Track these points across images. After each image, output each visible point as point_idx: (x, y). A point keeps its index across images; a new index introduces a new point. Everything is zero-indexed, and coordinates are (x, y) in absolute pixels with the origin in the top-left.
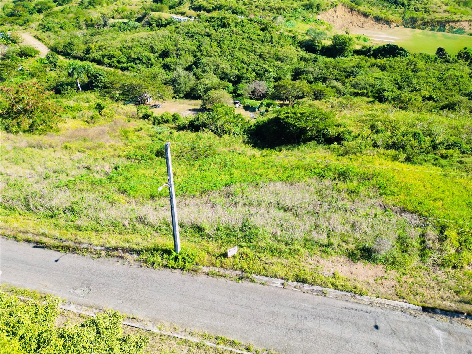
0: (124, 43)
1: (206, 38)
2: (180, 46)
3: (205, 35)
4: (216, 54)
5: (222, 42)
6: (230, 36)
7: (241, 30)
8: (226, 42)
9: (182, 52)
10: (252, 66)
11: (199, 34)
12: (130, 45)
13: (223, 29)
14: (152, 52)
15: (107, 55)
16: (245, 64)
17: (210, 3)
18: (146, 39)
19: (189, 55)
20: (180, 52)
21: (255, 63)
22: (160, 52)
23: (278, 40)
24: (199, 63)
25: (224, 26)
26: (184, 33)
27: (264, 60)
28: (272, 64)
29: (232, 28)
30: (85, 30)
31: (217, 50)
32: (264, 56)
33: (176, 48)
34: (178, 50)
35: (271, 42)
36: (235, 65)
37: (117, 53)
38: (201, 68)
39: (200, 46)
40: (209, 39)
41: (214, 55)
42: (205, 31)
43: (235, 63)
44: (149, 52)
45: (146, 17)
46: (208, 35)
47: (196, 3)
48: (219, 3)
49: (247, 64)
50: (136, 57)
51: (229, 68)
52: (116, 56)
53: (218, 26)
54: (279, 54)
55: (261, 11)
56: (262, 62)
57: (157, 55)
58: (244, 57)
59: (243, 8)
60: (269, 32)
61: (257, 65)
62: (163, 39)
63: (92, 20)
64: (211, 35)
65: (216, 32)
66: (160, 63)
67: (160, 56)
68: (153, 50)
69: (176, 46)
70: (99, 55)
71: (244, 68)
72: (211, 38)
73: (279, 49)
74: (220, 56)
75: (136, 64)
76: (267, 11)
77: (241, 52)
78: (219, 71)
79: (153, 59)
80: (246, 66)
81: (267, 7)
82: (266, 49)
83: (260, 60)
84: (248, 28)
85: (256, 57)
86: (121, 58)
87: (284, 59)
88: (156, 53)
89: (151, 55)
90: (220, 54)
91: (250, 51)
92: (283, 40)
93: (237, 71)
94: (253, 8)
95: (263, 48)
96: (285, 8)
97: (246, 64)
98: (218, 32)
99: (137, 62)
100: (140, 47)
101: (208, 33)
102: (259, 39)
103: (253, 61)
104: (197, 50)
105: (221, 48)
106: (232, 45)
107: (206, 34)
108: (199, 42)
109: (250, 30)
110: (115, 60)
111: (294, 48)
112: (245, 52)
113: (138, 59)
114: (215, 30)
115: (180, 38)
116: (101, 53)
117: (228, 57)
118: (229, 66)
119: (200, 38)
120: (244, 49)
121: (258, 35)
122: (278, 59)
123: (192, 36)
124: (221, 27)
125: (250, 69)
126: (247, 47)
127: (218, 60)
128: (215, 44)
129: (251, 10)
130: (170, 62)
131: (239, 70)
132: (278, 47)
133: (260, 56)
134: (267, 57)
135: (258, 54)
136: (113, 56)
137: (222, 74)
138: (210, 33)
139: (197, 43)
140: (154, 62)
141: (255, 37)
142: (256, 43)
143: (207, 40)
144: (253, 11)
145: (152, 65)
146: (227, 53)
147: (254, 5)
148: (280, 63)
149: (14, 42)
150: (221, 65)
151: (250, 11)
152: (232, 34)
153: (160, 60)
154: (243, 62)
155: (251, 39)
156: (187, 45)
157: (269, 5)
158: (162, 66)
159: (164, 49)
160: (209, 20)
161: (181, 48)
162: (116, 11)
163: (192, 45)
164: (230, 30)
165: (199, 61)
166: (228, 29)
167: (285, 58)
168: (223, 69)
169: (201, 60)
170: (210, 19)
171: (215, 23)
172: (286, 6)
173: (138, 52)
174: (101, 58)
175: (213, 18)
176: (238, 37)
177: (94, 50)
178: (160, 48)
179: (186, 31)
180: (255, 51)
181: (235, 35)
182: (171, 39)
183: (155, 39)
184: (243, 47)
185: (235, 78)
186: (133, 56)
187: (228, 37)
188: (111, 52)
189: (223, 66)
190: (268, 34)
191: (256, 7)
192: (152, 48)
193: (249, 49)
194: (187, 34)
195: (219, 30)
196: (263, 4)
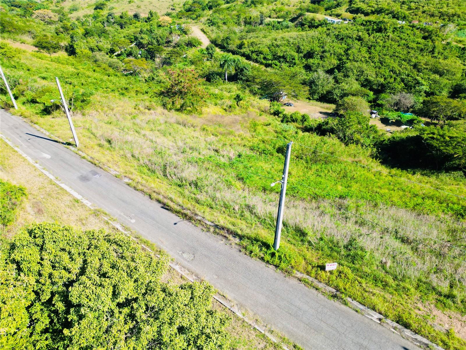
0: (274, 41)
1: (356, 42)
2: (326, 48)
3: (356, 39)
4: (363, 59)
5: (373, 48)
6: (384, 42)
7: (398, 36)
8: (378, 48)
9: (328, 55)
10: (402, 77)
11: (350, 37)
12: (279, 43)
13: (378, 34)
14: (297, 52)
15: (256, 51)
16: (395, 73)
17: (369, 6)
18: (295, 39)
19: (334, 58)
20: (326, 54)
21: (407, 73)
22: (305, 52)
23: (441, 51)
24: (343, 67)
25: (380, 30)
26: (335, 35)
27: (419, 71)
28: (427, 77)
29: (388, 34)
30: (243, 27)
31: (366, 55)
32: (419, 67)
33: (322, 50)
34: (323, 52)
35: (433, 52)
36: (382, 73)
37: (266, 50)
38: (343, 72)
39: (348, 49)
40: (359, 43)
41: (361, 60)
42: (357, 34)
43: (382, 71)
44: (295, 51)
45: (300, 18)
46: (360, 39)
47: (355, 6)
48: (379, 6)
49: (396, 73)
50: (282, 55)
51: (374, 76)
52: (264, 53)
53: (373, 30)
54: (439, 66)
55: (429, 17)
56: (415, 73)
57: (302, 55)
58: (396, 65)
59: (407, 13)
60: (432, 41)
61: (408, 75)
62: (312, 40)
63: (251, 18)
64: (363, 39)
65: (369, 36)
66: (303, 63)
67: (305, 56)
68: (299, 50)
69: (323, 47)
70: (250, 50)
71: (391, 77)
72: (361, 43)
73: (441, 61)
74: (367, 62)
75: (280, 62)
76: (436, 18)
77: (392, 60)
78: (362, 77)
79: (296, 58)
80: (394, 76)
81: (436, 13)
82: (424, 59)
83: (414, 70)
84: (408, 34)
85: (409, 67)
86: (268, 55)
87: (444, 73)
88: (301, 52)
89: (296, 55)
90: (368, 60)
91: (403, 60)
92: (448, 51)
93: (382, 80)
94: (420, 13)
95: (420, 57)
96: (461, 14)
98: (371, 37)
99: (282, 60)
100: (287, 46)
101: (360, 37)
102: (418, 47)
103: (404, 71)
104: (343, 53)
105: (370, 53)
107: (358, 38)
108: (348, 45)
109: (409, 37)
110: (262, 56)
111: (460, 61)
112: (398, 59)
113: (283, 57)
114: (369, 34)
115: (329, 40)
116: (251, 48)
117: (376, 64)
118: (374, 73)
119: (350, 41)
120: (397, 57)
121: (418, 43)
122: (436, 72)
123: (342, 39)
124: (376, 32)
125: (399, 79)
126: (401, 55)
127: (364, 66)
128: (364, 49)
129: (416, 15)
130: (313, 63)
131: (385, 79)
132: (439, 58)
133: (415, 66)
134: (423, 68)
135: (412, 64)
136: (261, 53)
137: (365, 80)
138: (362, 37)
139: (346, 47)
140: (297, 61)
141: (414, 45)
142: (413, 51)
143: (357, 44)
144: (418, 16)
145: (295, 64)
146: (376, 60)
147: (421, 10)
148: (437, 77)
149: (185, 33)
150: (365, 72)
151: (415, 17)
152: (386, 40)
153: (304, 60)
154: (392, 71)
155: (408, 47)
156: (335, 48)
157: (441, 10)
158: (304, 66)
159: (309, 50)
160: (364, 23)
161: (328, 50)
162: (274, 10)
163: (339, 48)
164: (385, 36)
165: (343, 64)
166: (384, 35)
167: (445, 71)
168: (367, 76)
169: (345, 64)
170: (366, 22)
171: (370, 27)
172: (462, 13)
173: (285, 50)
174: (251, 53)
175: (370, 22)
176: (393, 43)
177: (246, 46)
178: (305, 48)
179: (337, 33)
180: (410, 60)
181: (390, 41)
182: (319, 40)
183: (304, 40)
184: (397, 54)
185: (379, 87)
186: (279, 54)
187: (381, 43)
188: (260, 49)
189: (368, 72)
190: (430, 43)
191: (424, 12)
192: (299, 48)
193: (403, 57)
194: (337, 37)
195: (373, 35)
196: (432, 9)
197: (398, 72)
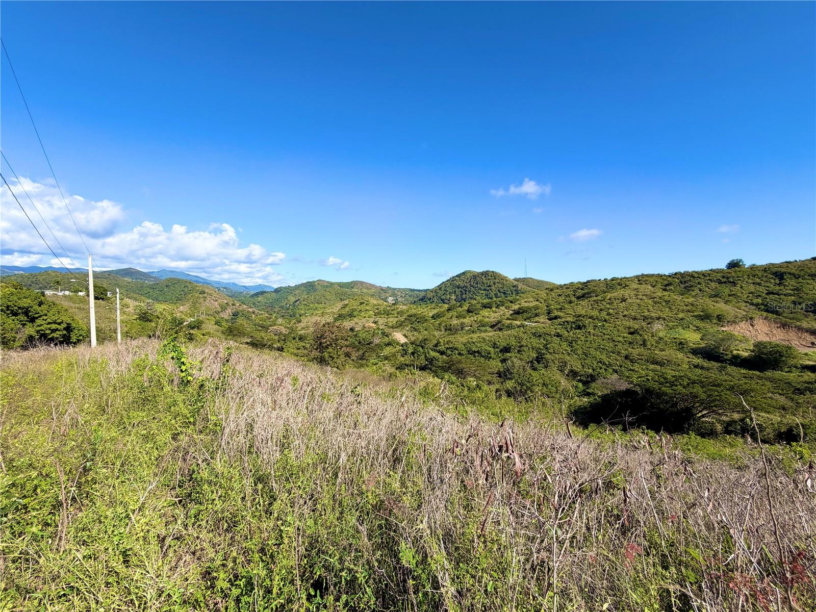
0: (470, 340)
2: (524, 343)
4: (565, 352)
5: (574, 342)
6: (586, 337)
8: (579, 342)
10: (614, 367)
11: (548, 334)
12: (474, 340)
13: (578, 331)
14: (494, 347)
15: (451, 348)
18: (491, 337)
19: (532, 351)
20: (523, 348)
21: (618, 364)
22: (501, 347)
23: (655, 344)
24: (542, 359)
25: (579, 328)
26: (532, 333)
27: (632, 362)
28: (644, 367)
29: (589, 330)
30: (443, 332)
31: (567, 349)
32: (632, 358)
35: (644, 345)
36: (589, 364)
37: (460, 346)
38: (543, 363)
39: (547, 344)
42: (555, 332)
43: (588, 361)
44: (490, 347)
45: (499, 324)
50: (476, 350)
51: (580, 367)
52: (459, 349)
53: (571, 327)
54: (657, 357)
56: (629, 363)
58: (604, 357)
59: (607, 317)
60: (641, 335)
61: (621, 366)
62: (508, 338)
63: (451, 325)
64: (562, 335)
65: (568, 333)
66: (500, 357)
67: (501, 351)
69: (520, 343)
70: (445, 348)
71: (601, 368)
72: (561, 339)
73: (657, 352)
77: (598, 352)
78: (566, 368)
79: (492, 353)
80: (604, 367)
81: (639, 317)
82: (635, 352)
83: (626, 361)
85: (619, 358)
87: (665, 364)
88: (497, 348)
89: (492, 350)
90: (570, 352)
91: (611, 352)
92: (662, 344)
93: (591, 371)
95: (630, 349)
97: (604, 364)
99: (476, 354)
100: (483, 343)
101: (558, 333)
102: (625, 341)
103: (615, 362)
104: (542, 347)
105: (572, 347)
106: (587, 345)
107: (556, 335)
109: (613, 332)
110: (457, 352)
111: (682, 354)
112: (605, 351)
113: (478, 352)
115: (526, 337)
117: (581, 356)
118: (580, 364)
119: (549, 338)
120: (603, 349)
121: (624, 337)
122: (655, 362)
123: (540, 336)
124: (575, 329)
125: (610, 370)
126: (607, 348)
127: (567, 358)
130: (510, 357)
131: (593, 370)
132: (654, 350)
133: (627, 357)
135: (622, 355)
136: (456, 349)
137: (570, 371)
139: (544, 342)
141: (621, 339)
142: (620, 344)
143: (556, 340)
145: (490, 358)
146: (580, 352)
148: (658, 367)
149: (387, 336)
150: (569, 363)
153: (500, 354)
154: (601, 362)
155: (614, 341)
156: (532, 343)
157: (642, 314)
158: (500, 360)
159: (506, 345)
164: (586, 332)
165: (541, 356)
167: (665, 361)
168: (572, 367)
169: (545, 356)
173: (480, 346)
175: (567, 322)
176: (595, 338)
177: (442, 344)
179: (534, 331)
180: (619, 352)
181: (592, 336)
182: (516, 337)
183: (500, 337)
185: (587, 378)
186: (473, 349)
187: (583, 338)
188: (456, 346)
189: (572, 364)
190: (638, 337)
191: (625, 316)
192: (495, 344)
195: (572, 332)
196: (633, 314)
197: (607, 363)
